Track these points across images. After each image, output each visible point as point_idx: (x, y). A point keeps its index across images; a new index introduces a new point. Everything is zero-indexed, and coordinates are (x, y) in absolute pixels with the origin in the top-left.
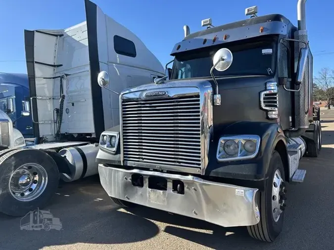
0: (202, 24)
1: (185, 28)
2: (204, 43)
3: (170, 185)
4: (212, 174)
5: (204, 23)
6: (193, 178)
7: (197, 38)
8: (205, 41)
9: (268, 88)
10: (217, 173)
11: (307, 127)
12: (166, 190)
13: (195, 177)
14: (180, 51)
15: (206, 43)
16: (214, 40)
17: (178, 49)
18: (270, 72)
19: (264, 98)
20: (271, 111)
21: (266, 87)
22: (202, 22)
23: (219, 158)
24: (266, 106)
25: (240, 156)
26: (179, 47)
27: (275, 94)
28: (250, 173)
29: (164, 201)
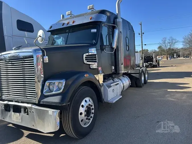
0: (67, 14)
1: (62, 16)
2: (63, 25)
3: (22, 110)
4: (41, 103)
5: (68, 13)
6: (32, 106)
7: (61, 22)
8: (64, 24)
9: (89, 52)
10: (43, 102)
11: (123, 72)
12: (21, 113)
13: (32, 105)
14: (51, 29)
15: (64, 25)
16: (68, 24)
17: (50, 28)
18: (94, 42)
19: (86, 58)
20: (92, 64)
21: (88, 51)
22: (67, 12)
23: (45, 93)
24: (87, 62)
25: (54, 91)
26: (51, 27)
27: (95, 55)
28: (57, 102)
29: (19, 119)
